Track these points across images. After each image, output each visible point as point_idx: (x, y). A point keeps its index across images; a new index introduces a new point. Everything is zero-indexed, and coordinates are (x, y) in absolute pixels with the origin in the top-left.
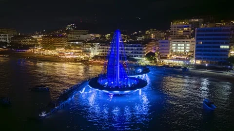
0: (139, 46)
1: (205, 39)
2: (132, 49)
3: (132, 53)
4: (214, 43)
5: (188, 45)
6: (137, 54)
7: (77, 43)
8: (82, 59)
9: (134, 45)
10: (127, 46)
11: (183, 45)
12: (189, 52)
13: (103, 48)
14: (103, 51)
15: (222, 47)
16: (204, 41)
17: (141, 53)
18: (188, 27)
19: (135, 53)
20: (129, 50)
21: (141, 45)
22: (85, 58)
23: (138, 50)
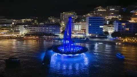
0: (57, 27)
1: (93, 23)
2: (52, 29)
3: (52, 31)
4: (97, 25)
5: (80, 26)
6: (56, 32)
7: (5, 25)
8: (15, 36)
9: (53, 26)
10: (49, 27)
11: (77, 26)
12: (81, 30)
13: (31, 29)
14: (31, 31)
15: (101, 27)
16: (92, 24)
17: (58, 31)
18: (74, 16)
19: (54, 31)
20: (50, 29)
21: (57, 26)
22: (17, 36)
23: (56, 29)
